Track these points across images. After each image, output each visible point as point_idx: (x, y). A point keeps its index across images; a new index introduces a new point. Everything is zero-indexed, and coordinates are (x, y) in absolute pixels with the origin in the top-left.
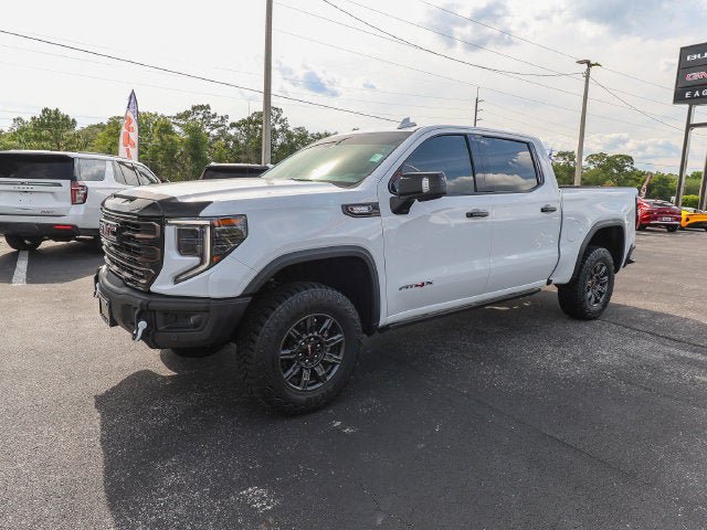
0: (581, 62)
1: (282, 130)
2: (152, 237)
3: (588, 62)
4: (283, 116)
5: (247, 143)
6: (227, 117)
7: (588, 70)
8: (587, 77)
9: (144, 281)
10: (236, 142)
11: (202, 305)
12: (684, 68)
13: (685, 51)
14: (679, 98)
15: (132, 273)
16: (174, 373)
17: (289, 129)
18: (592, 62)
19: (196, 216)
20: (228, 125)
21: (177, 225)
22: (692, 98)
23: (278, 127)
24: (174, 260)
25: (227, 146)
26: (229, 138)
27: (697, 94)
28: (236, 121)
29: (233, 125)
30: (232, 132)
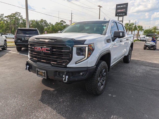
0: (99, 6)
1: (21, 19)
2: (68, 51)
3: (100, 6)
4: (21, 15)
5: (11, 22)
6: (3, 14)
7: (100, 8)
8: (100, 9)
9: (64, 64)
10: (7, 22)
11: (86, 69)
12: (117, 9)
13: (117, 5)
14: (116, 15)
15: (57, 62)
16: (54, 89)
17: (23, 18)
18: (101, 6)
19: (83, 44)
20: (4, 17)
21: (77, 47)
22: (119, 15)
23: (20, 18)
24: (76, 57)
25: (4, 23)
26: (5, 20)
27: (119, 14)
28: (7, 16)
29: (6, 17)
30: (5, 19)
